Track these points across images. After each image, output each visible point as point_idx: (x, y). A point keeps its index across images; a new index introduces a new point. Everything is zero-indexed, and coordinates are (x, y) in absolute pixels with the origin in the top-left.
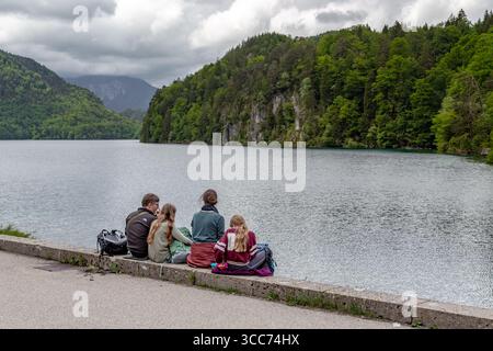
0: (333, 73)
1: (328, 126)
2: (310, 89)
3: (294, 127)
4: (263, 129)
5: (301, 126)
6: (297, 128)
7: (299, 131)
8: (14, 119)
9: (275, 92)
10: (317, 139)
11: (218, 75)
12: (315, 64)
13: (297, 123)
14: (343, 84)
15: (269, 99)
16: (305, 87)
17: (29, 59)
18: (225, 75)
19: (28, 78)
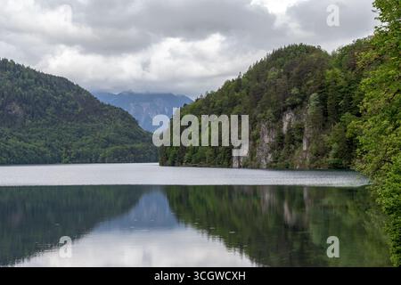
0: (342, 87)
1: (335, 145)
2: (317, 105)
3: (302, 148)
4: (273, 149)
5: (308, 146)
6: (305, 148)
7: (306, 151)
8: (43, 142)
9: (285, 110)
10: (324, 159)
11: (237, 91)
12: (323, 78)
13: (305, 142)
14: (351, 99)
15: (278, 117)
16: (313, 103)
17: (62, 78)
18: (244, 92)
19: (60, 98)
